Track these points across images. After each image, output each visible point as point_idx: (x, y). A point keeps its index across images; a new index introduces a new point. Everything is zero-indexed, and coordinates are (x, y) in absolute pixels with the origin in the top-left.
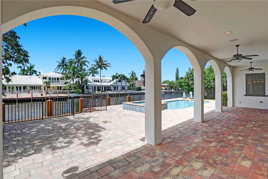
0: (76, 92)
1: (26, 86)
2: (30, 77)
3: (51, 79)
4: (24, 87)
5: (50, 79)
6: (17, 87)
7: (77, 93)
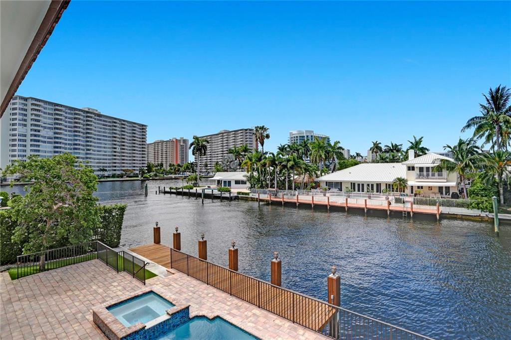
0: (471, 204)
1: (380, 184)
2: (394, 167)
3: (425, 170)
4: (377, 185)
5: (421, 169)
6: (368, 185)
7: (473, 208)
